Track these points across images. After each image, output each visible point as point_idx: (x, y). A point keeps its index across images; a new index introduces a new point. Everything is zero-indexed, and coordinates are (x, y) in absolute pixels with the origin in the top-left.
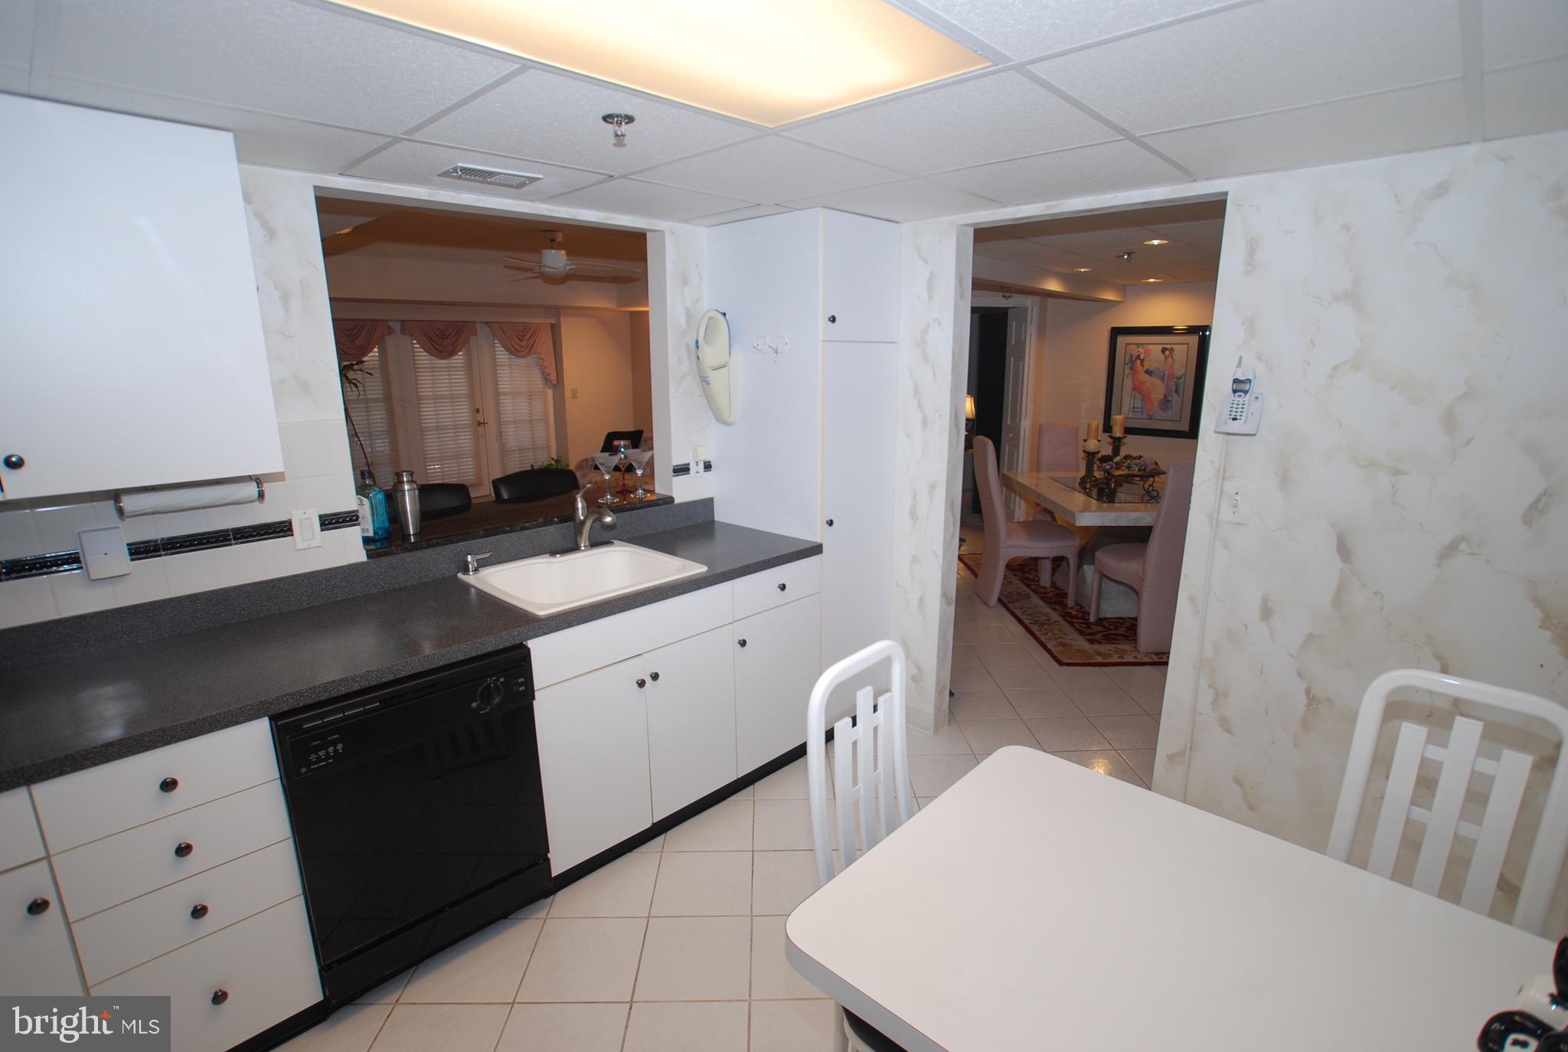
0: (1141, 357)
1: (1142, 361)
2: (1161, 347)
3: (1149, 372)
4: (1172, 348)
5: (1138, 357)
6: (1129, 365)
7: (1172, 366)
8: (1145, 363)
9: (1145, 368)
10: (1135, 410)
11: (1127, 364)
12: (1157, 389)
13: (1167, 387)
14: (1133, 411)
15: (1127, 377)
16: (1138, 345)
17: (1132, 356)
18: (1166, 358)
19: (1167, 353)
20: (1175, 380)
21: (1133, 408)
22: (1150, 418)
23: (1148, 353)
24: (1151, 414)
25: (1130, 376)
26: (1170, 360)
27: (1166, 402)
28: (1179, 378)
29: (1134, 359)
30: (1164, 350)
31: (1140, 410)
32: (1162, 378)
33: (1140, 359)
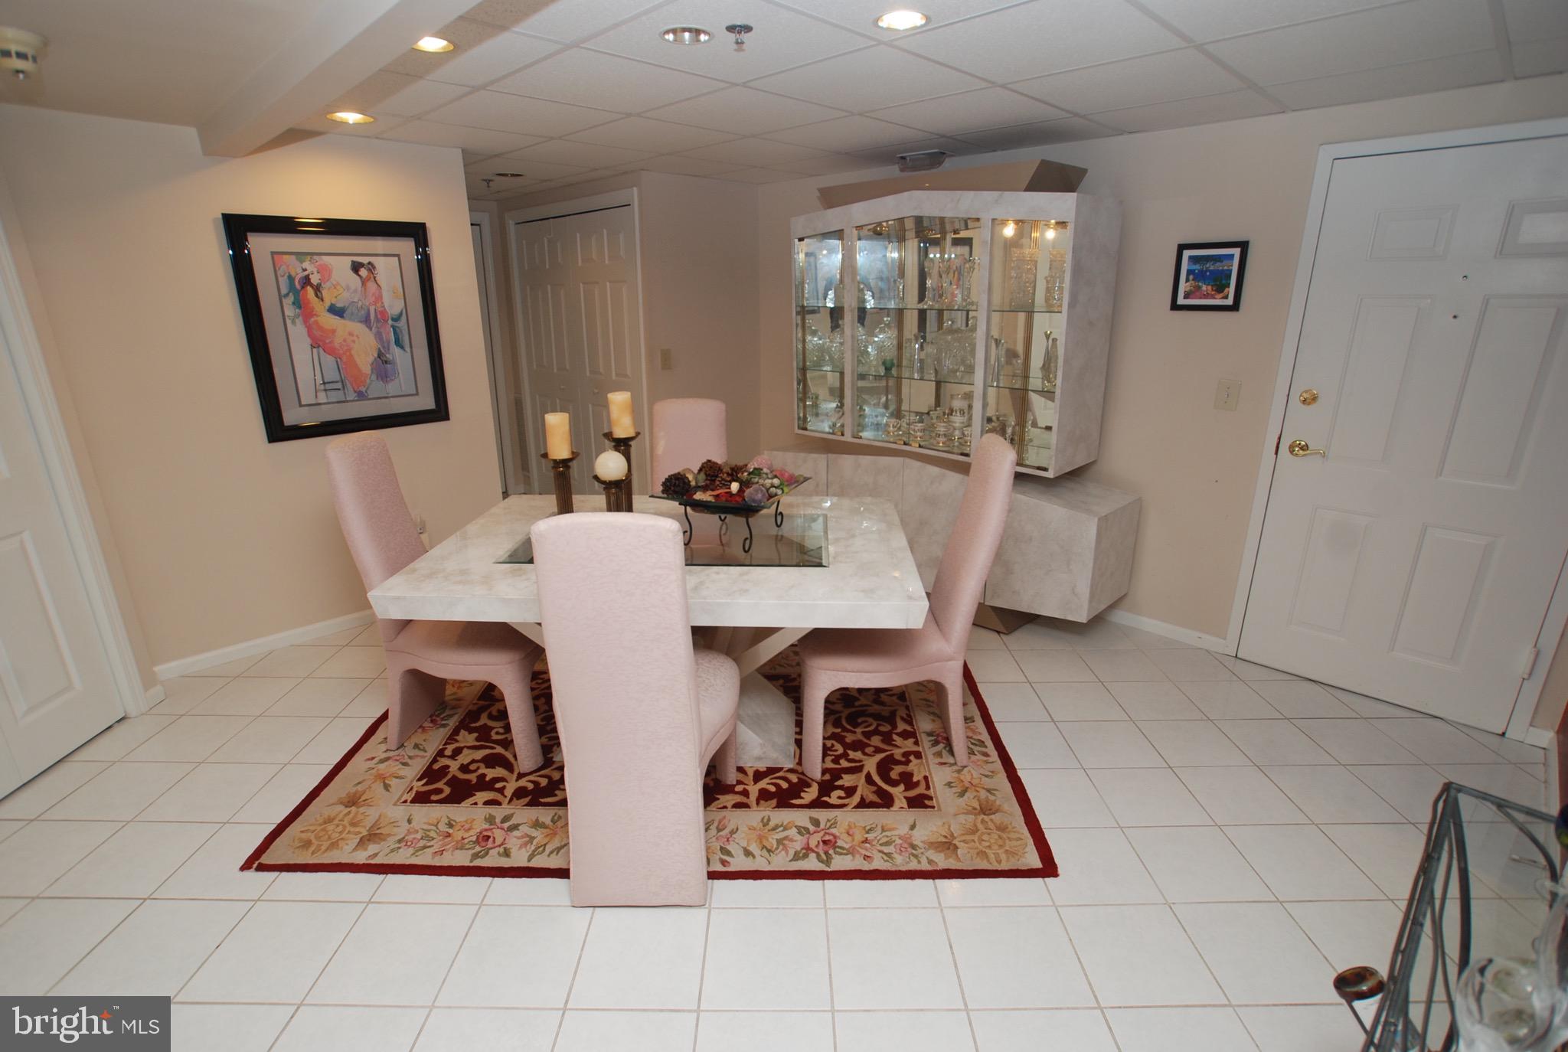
0: (315, 280)
1: (317, 289)
2: (348, 261)
3: (337, 311)
4: (369, 263)
5: (306, 281)
6: (291, 298)
7: (379, 298)
8: (325, 293)
9: (327, 304)
10: (328, 386)
11: (287, 295)
12: (363, 345)
13: (379, 336)
14: (325, 390)
15: (294, 322)
16: (300, 256)
17: (291, 278)
18: (364, 282)
19: (363, 272)
20: (390, 322)
21: (324, 383)
22: (361, 396)
23: (324, 270)
24: (363, 389)
25: (299, 321)
26: (371, 285)
27: (383, 365)
28: (397, 319)
29: (298, 286)
30: (356, 267)
31: (339, 385)
32: (366, 321)
33: (312, 285)
